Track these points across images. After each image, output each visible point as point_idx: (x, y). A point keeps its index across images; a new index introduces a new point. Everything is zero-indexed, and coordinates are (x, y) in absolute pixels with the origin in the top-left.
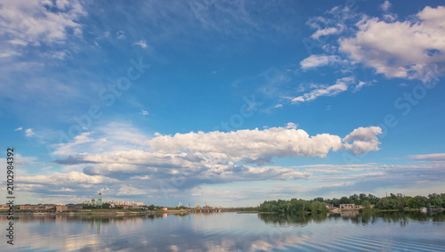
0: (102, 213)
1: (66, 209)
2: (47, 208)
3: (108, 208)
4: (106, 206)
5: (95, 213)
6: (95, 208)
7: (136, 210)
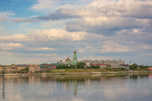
0: (76, 73)
1: (39, 69)
2: (19, 68)
3: (83, 68)
4: (81, 66)
5: (69, 73)
6: (68, 68)
7: (115, 70)
